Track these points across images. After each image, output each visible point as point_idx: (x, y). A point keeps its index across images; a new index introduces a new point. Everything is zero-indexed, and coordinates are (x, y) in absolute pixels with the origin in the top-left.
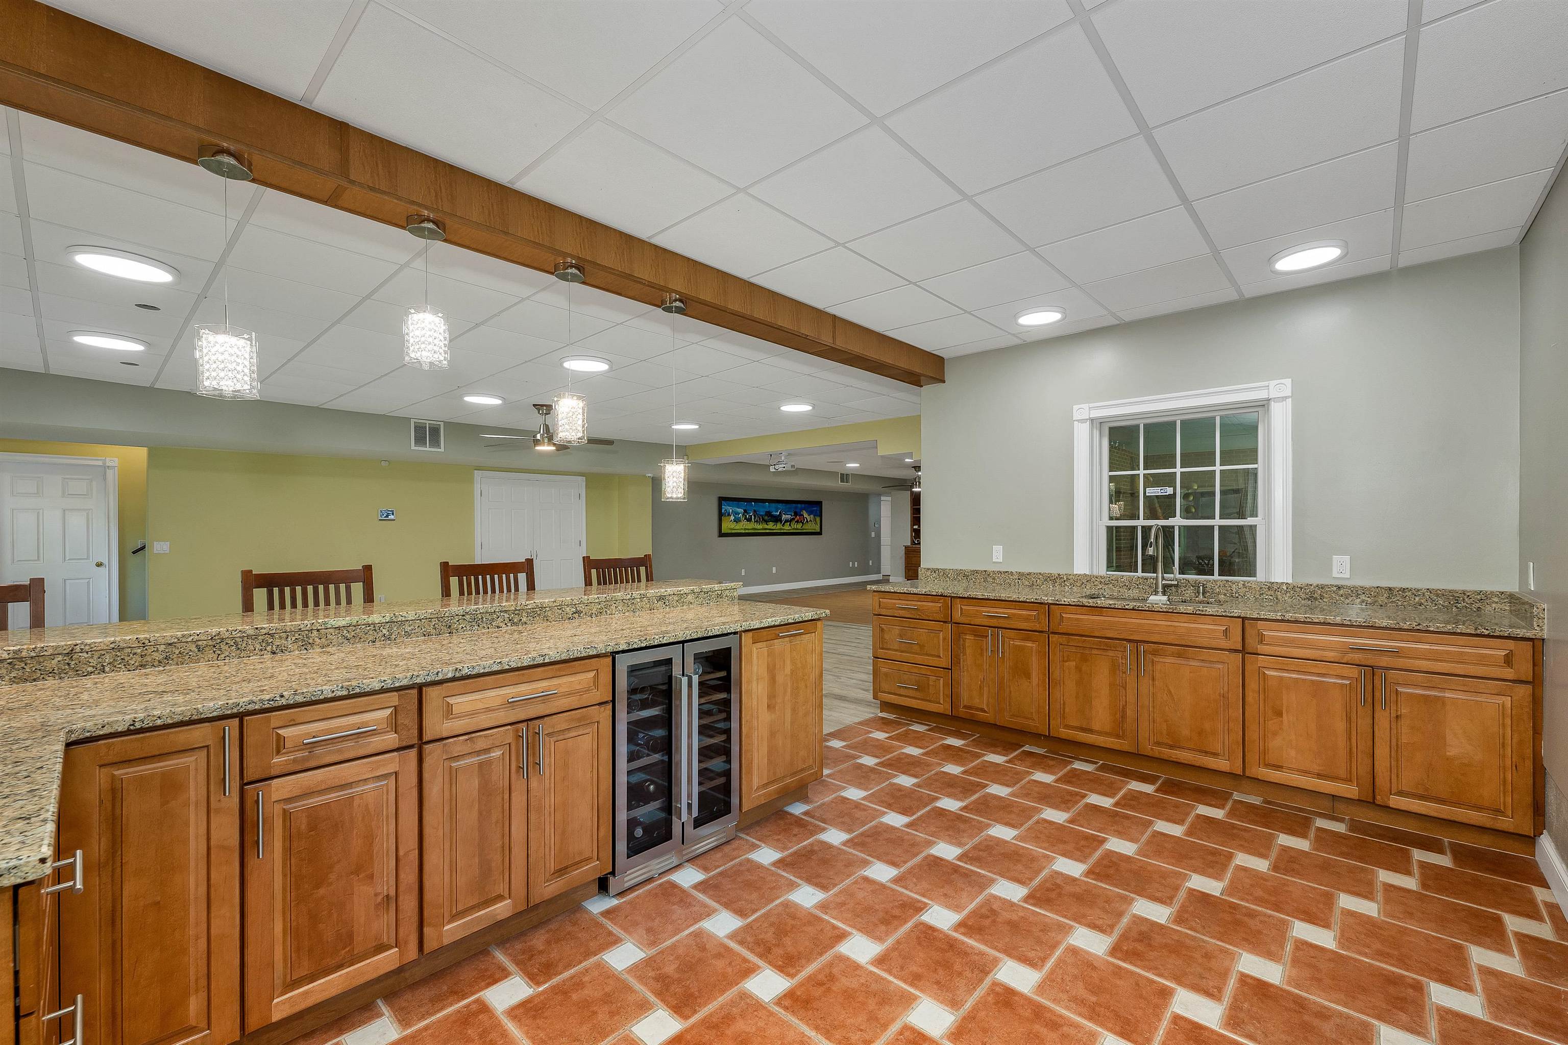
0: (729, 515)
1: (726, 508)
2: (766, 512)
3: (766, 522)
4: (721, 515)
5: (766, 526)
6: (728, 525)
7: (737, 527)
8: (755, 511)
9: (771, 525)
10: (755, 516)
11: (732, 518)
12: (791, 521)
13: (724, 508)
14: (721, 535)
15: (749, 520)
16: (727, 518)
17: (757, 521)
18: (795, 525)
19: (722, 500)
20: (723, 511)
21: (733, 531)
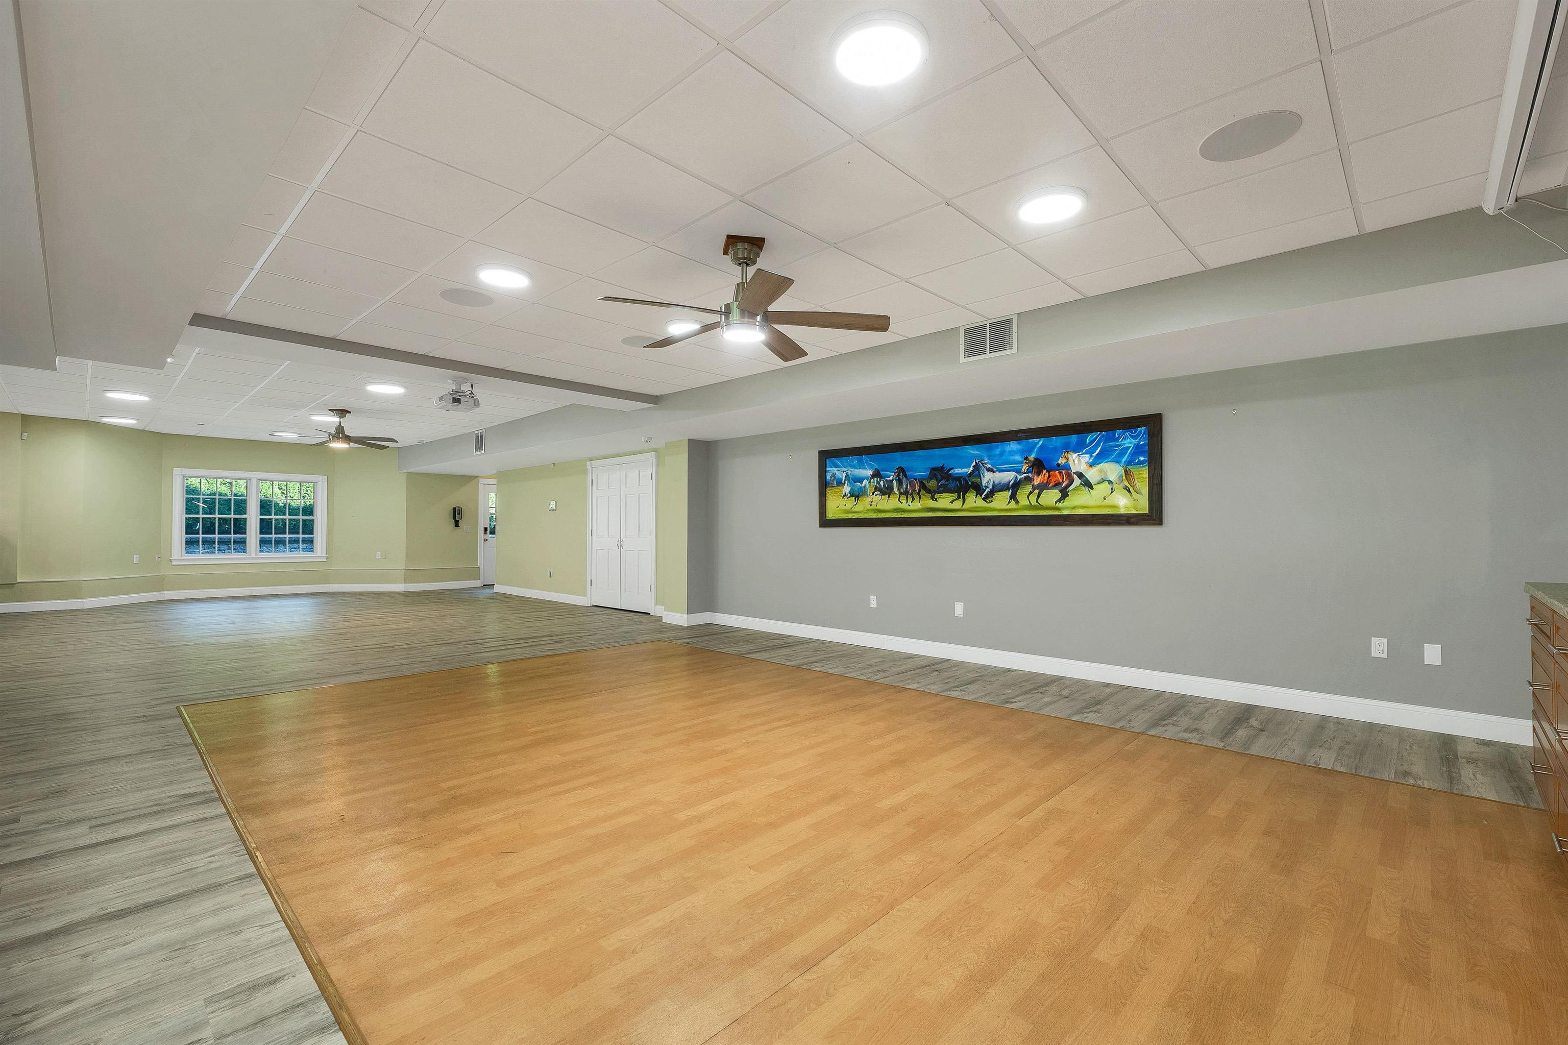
0: (840, 483)
1: (835, 471)
2: (933, 470)
3: (933, 494)
4: (824, 485)
5: (931, 504)
6: (837, 506)
7: (859, 508)
8: (902, 470)
9: (946, 502)
10: (900, 482)
11: (847, 489)
12: (1015, 487)
13: (831, 471)
14: (825, 522)
15: (887, 491)
16: (837, 489)
17: (906, 493)
18: (1033, 498)
19: (826, 456)
20: (828, 477)
21: (850, 516)
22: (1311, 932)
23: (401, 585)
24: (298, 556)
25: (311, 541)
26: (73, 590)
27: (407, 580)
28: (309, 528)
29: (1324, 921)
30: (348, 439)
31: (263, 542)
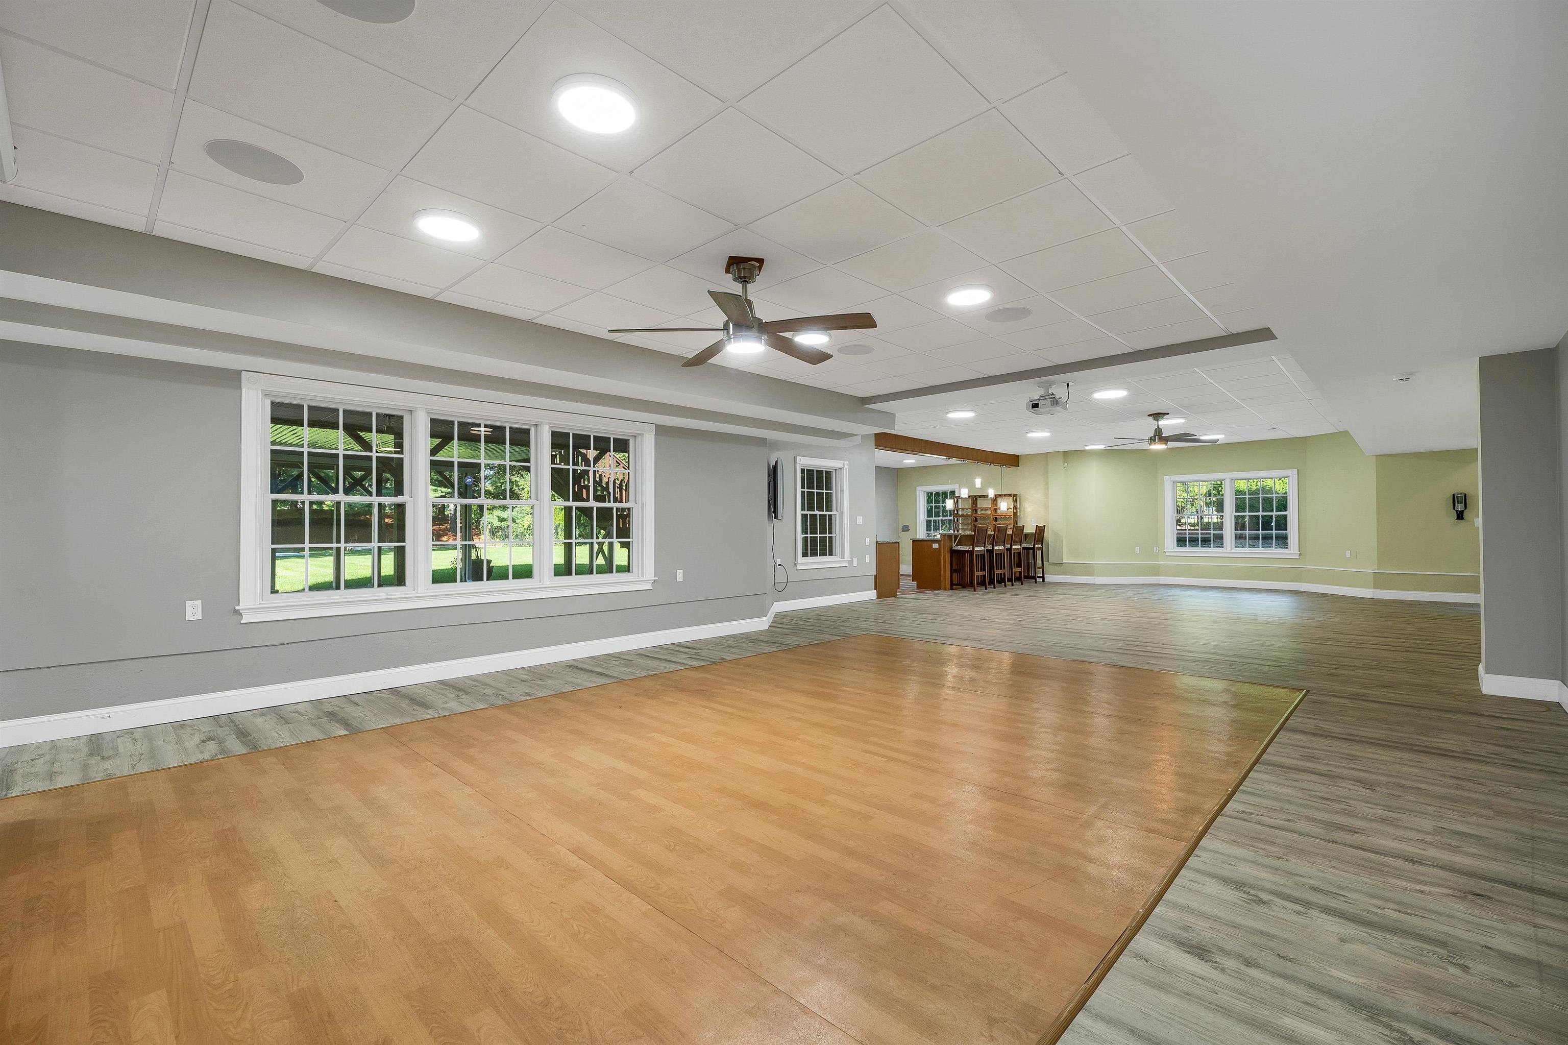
22: (220, 951)
23: (1368, 590)
24: (1274, 551)
25: (1285, 538)
26: (1088, 570)
27: (1376, 586)
28: (1282, 523)
29: (215, 970)
30: (1165, 440)
31: (1239, 538)
